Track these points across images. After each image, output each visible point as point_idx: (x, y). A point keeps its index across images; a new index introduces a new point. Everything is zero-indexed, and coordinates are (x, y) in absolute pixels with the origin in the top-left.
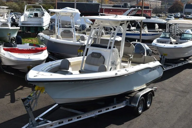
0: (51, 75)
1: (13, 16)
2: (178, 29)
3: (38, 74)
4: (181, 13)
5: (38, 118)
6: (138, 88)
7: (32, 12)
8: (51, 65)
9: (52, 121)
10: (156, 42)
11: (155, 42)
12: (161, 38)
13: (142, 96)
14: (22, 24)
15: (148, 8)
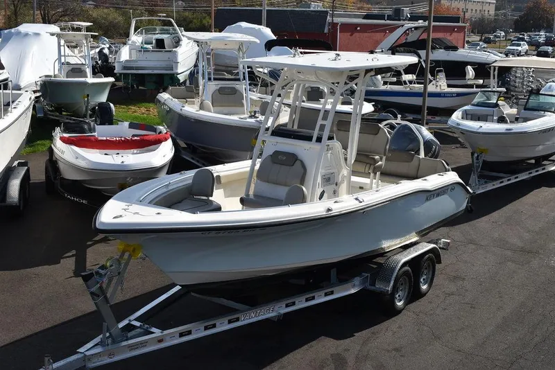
0: (158, 213)
1: (103, 46)
2: (532, 76)
3: (125, 210)
4: (549, 32)
5: (130, 320)
6: (393, 243)
7: (150, 36)
8: (167, 185)
9: (163, 329)
10: (460, 117)
11: (456, 116)
12: (474, 105)
13: (405, 264)
14: (125, 68)
15: (457, 20)
